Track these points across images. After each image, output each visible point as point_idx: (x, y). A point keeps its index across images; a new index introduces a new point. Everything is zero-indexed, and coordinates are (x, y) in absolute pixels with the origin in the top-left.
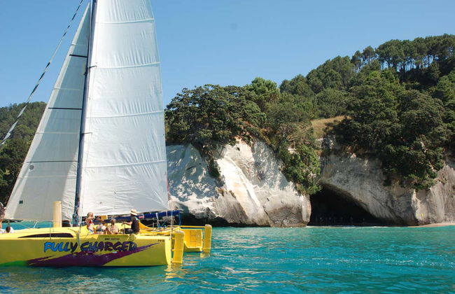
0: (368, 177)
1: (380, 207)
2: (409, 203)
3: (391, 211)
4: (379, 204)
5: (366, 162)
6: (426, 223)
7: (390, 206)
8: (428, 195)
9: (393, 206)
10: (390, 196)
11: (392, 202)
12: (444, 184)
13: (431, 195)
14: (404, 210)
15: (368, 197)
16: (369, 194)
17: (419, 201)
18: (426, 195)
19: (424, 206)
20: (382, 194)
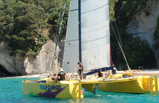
0: (2, 52)
1: (10, 67)
2: (23, 64)
3: (15, 69)
4: (9, 65)
5: (3, 43)
6: (31, 75)
7: (14, 66)
8: (35, 60)
9: (15, 66)
10: (14, 61)
11: (15, 64)
12: (48, 53)
13: (37, 60)
14: (20, 68)
15: (4, 62)
16: (4, 60)
17: (29, 63)
18: (34, 60)
19: (32, 66)
20: (10, 60)
